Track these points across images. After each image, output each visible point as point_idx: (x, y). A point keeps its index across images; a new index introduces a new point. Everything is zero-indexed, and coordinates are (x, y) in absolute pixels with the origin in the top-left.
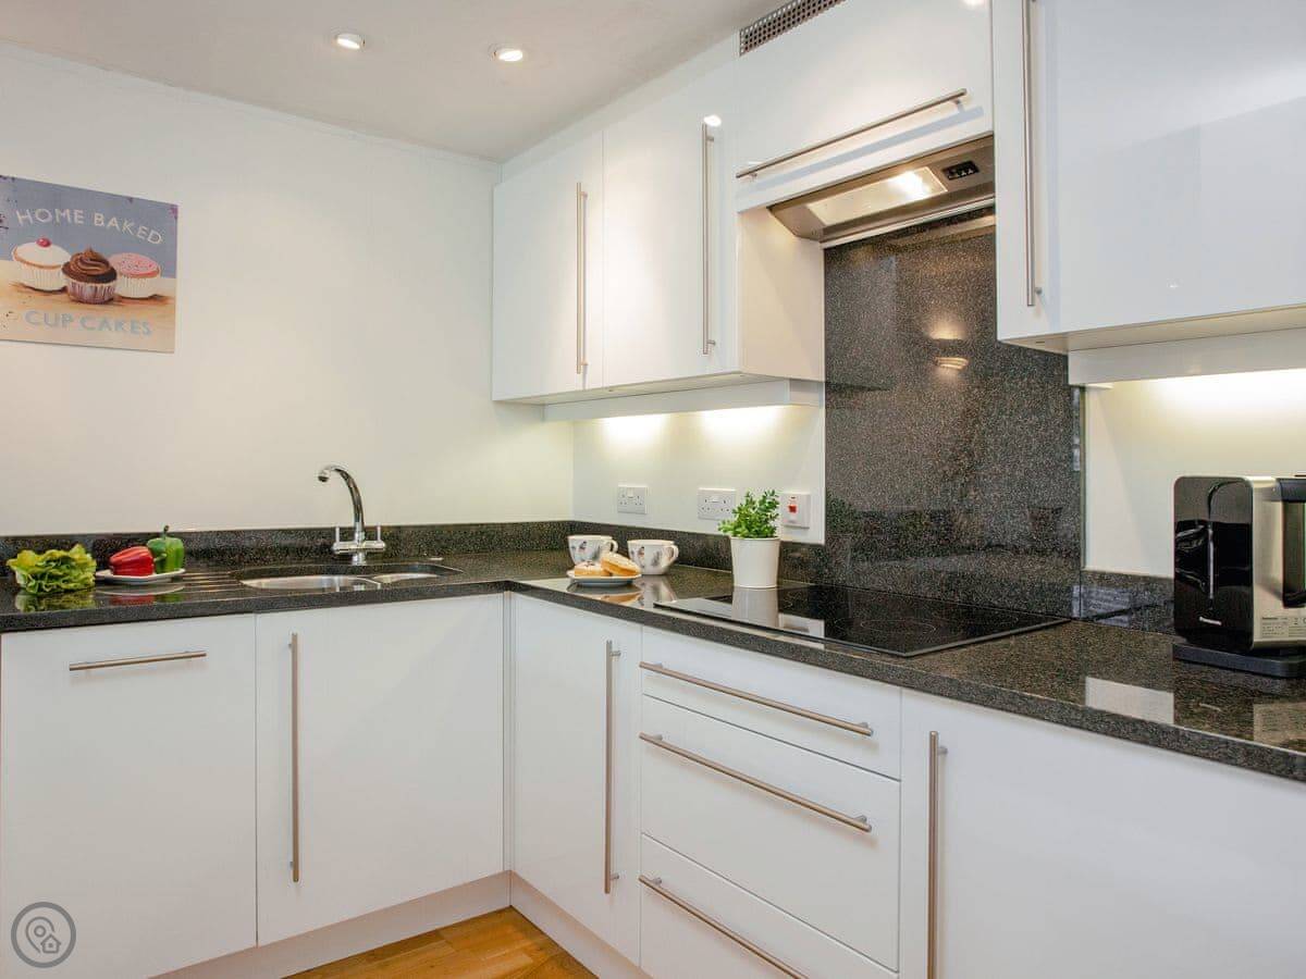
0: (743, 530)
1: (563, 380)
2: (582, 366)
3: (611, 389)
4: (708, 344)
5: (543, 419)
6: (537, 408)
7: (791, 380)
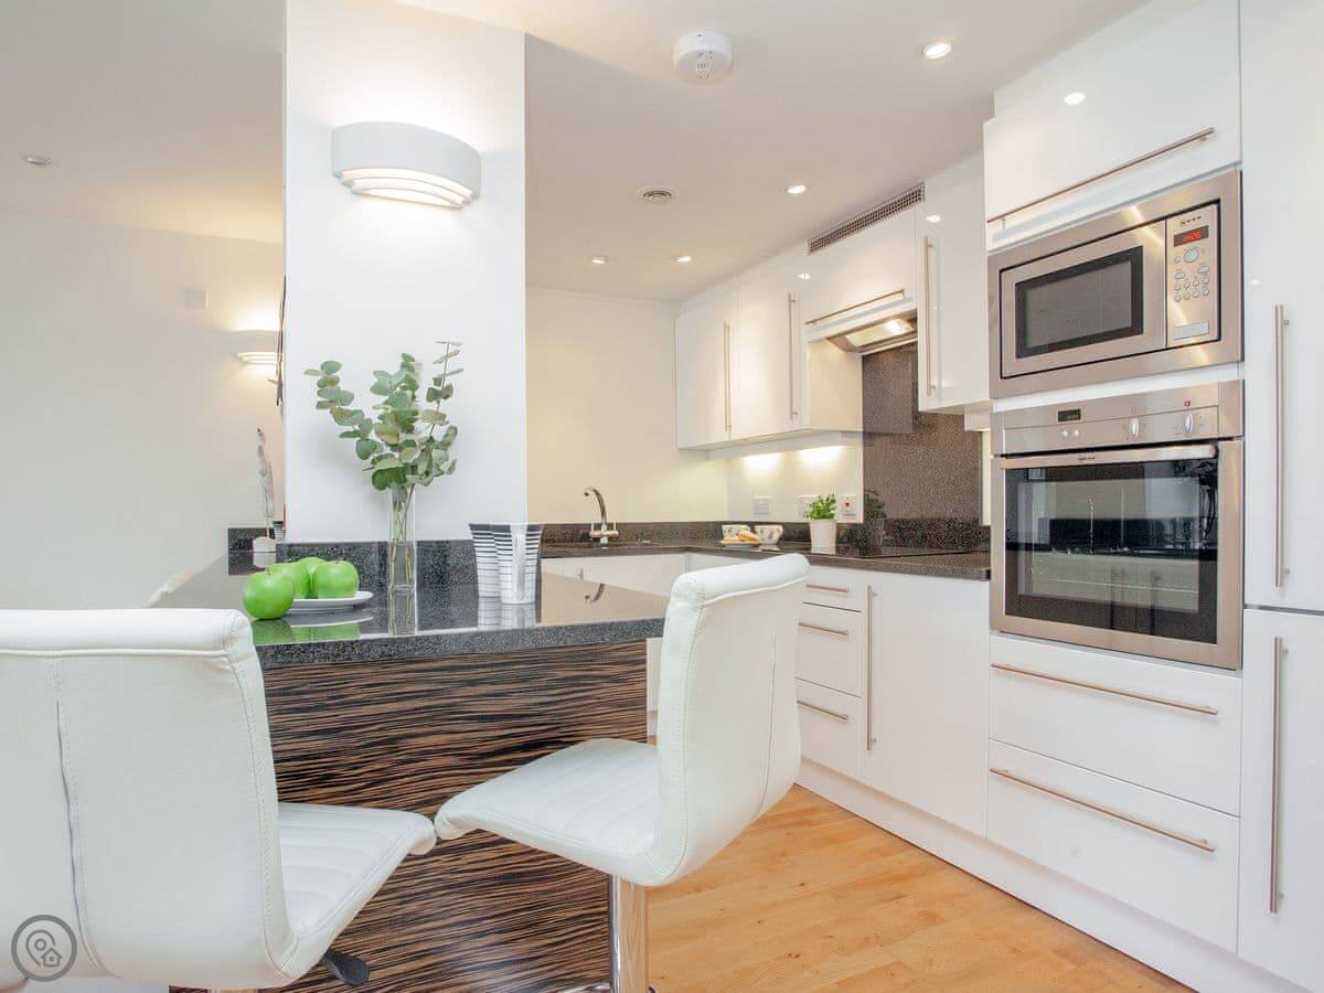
0: (815, 515)
1: (719, 435)
2: (728, 427)
3: (745, 440)
4: (793, 414)
5: (708, 459)
6: (705, 452)
7: (843, 432)
